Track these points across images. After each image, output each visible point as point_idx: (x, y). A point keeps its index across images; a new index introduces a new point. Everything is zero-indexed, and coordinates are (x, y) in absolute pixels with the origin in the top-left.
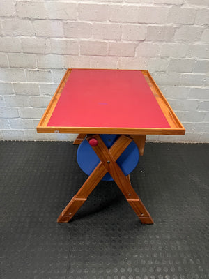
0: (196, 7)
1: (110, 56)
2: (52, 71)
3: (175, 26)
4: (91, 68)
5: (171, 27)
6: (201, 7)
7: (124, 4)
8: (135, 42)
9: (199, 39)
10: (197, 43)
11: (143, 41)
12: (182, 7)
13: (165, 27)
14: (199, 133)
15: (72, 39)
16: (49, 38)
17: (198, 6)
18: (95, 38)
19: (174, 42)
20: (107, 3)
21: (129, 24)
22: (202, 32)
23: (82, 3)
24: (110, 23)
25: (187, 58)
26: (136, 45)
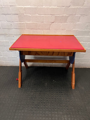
0: (76, 7)
1: (39, 29)
2: (14, 36)
3: (67, 16)
4: (31, 34)
5: (65, 16)
6: (78, 7)
7: (44, 7)
8: (50, 23)
9: (79, 21)
10: (78, 23)
11: (53, 22)
12: (70, 7)
13: (63, 16)
14: (82, 63)
15: (23, 22)
16: (13, 22)
17: (77, 7)
18: (32, 21)
19: (67, 23)
20: (37, 7)
21: (47, 15)
22: (80, 18)
23: (26, 7)
24: (38, 15)
25: (74, 29)
26: (50, 25)
